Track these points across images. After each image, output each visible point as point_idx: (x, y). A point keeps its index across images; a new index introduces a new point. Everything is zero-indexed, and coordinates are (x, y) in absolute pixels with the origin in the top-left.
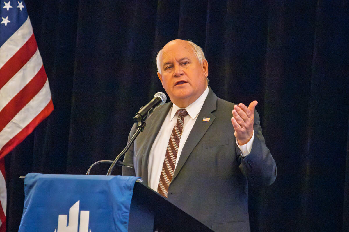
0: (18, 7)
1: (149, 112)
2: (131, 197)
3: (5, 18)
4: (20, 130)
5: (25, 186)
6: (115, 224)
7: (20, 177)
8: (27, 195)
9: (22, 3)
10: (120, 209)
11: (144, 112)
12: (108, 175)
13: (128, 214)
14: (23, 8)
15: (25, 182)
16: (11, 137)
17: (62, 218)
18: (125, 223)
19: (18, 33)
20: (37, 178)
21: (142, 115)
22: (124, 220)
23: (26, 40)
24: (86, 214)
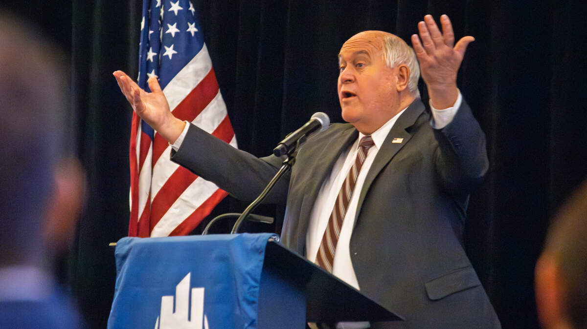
0: (188, 30)
1: (298, 141)
2: (261, 264)
3: (169, 47)
4: (192, 211)
5: (116, 257)
6: (239, 305)
7: (111, 244)
8: (120, 270)
9: (194, 24)
10: (245, 282)
11: (293, 140)
12: (233, 233)
13: (257, 289)
14: (195, 33)
15: (116, 251)
16: (180, 222)
17: (167, 301)
18: (253, 302)
19: (188, 68)
20: (132, 243)
21: (287, 144)
22: (252, 299)
23: (201, 79)
24: (199, 293)
